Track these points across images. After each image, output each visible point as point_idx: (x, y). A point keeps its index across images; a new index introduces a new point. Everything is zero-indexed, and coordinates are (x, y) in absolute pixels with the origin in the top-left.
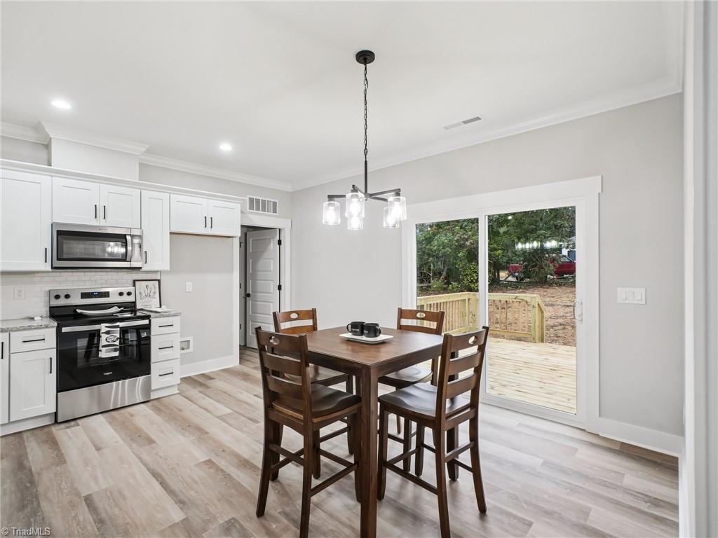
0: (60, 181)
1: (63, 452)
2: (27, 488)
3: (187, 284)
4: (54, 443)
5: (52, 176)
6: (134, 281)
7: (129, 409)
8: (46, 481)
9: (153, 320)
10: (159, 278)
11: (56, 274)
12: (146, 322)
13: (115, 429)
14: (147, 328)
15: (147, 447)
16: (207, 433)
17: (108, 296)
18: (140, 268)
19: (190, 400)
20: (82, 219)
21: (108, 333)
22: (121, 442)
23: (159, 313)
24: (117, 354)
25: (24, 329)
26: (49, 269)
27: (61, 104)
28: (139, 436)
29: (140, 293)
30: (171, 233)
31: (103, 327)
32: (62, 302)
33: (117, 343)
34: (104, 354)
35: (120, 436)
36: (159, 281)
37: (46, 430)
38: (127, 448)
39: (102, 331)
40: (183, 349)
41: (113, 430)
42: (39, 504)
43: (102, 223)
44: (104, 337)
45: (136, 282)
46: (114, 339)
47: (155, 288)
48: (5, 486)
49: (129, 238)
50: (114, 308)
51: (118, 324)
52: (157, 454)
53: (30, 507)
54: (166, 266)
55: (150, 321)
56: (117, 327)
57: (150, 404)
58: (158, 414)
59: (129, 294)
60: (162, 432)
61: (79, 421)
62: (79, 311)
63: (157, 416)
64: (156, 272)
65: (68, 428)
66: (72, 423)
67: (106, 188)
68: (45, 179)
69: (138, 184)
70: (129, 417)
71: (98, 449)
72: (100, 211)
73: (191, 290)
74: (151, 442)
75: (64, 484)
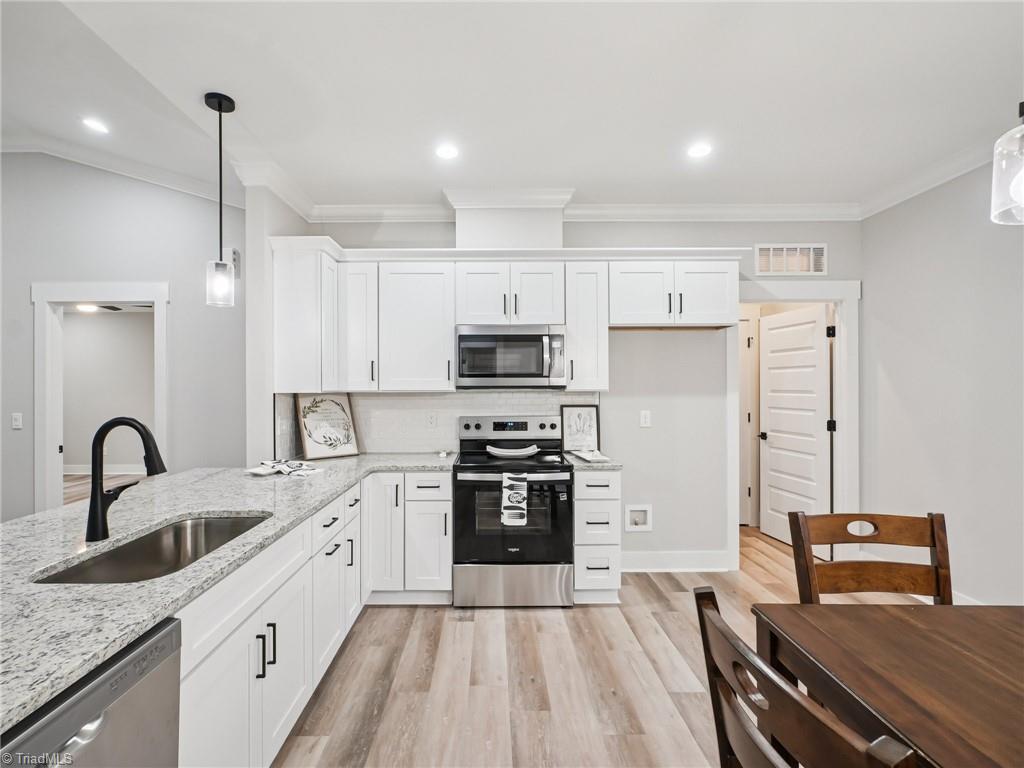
0: (464, 266)
1: (436, 665)
2: (372, 716)
3: (643, 412)
4: (434, 639)
5: (455, 262)
6: (562, 407)
7: (540, 613)
8: (396, 708)
9: (577, 475)
10: (597, 403)
11: (457, 396)
12: (566, 476)
13: (508, 649)
14: (569, 486)
15: (534, 713)
16: (641, 732)
17: (526, 429)
18: (564, 387)
19: (633, 630)
20: (490, 317)
21: (511, 487)
22: (505, 682)
23: (589, 462)
24: (523, 522)
25: (423, 469)
26: (454, 389)
27: (447, 152)
28: (533, 681)
29: (570, 426)
30: (611, 328)
31: (506, 478)
32: (473, 434)
33: (524, 505)
34: (508, 519)
35: (510, 665)
36: (597, 407)
37: (440, 613)
38: (506, 697)
39: (504, 485)
40: (636, 524)
41: (504, 650)
42: (365, 760)
43: (515, 321)
44: (506, 493)
45: (564, 409)
46: (520, 499)
47: (591, 419)
48: (357, 700)
49: (546, 340)
50: (531, 448)
51: (525, 475)
52: (541, 741)
53: (354, 761)
54: (602, 384)
55: (572, 476)
56: (524, 480)
57: (570, 612)
58: (575, 642)
59: (553, 426)
60: (568, 689)
61: (478, 613)
62: (490, 449)
63: (572, 646)
64: (592, 393)
65: (461, 619)
66: (469, 613)
67: (519, 266)
68: (446, 267)
69: (562, 253)
70: (535, 629)
71: (473, 682)
72: (510, 303)
73: (649, 425)
74: (544, 705)
75: (406, 735)
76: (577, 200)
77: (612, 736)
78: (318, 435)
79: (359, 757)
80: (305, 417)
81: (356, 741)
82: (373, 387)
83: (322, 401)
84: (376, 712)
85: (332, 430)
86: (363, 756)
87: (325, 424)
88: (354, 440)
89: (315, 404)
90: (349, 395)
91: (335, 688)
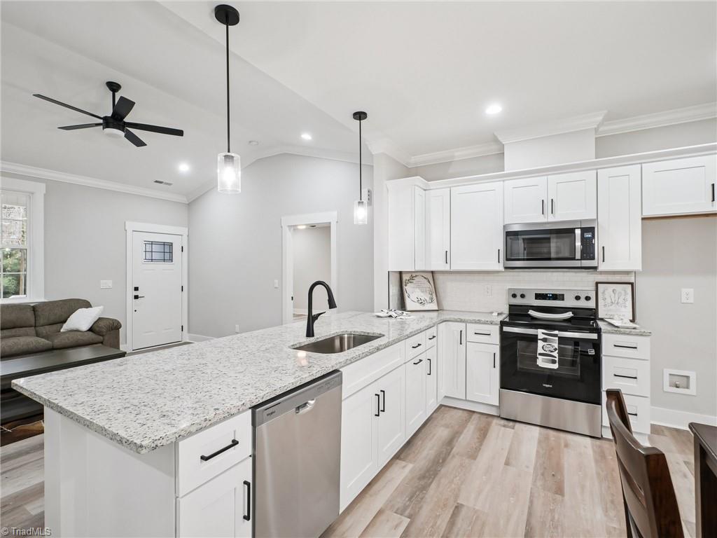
0: (510, 183)
1: (482, 447)
2: (438, 462)
3: (684, 291)
4: (483, 433)
5: (504, 181)
6: (597, 284)
7: (570, 437)
8: (453, 463)
9: (604, 336)
10: (632, 281)
11: (506, 274)
12: (594, 336)
13: (537, 452)
14: (597, 345)
15: (549, 494)
17: (563, 300)
18: (595, 268)
20: (528, 216)
21: (545, 340)
22: (531, 470)
23: (617, 327)
24: (556, 366)
25: (479, 322)
26: (502, 269)
27: (494, 110)
28: (553, 475)
29: (604, 299)
30: (643, 219)
31: (540, 333)
32: (518, 301)
33: (555, 354)
34: (542, 362)
35: (537, 462)
36: (632, 284)
37: (490, 419)
38: (530, 479)
39: (539, 338)
40: (677, 387)
41: (535, 449)
42: (431, 483)
43: (551, 219)
44: (540, 344)
45: (599, 285)
46: (552, 349)
47: (626, 293)
48: (431, 452)
49: (578, 232)
50: (568, 313)
51: (556, 332)
52: (552, 511)
53: (425, 481)
54: (637, 266)
55: (600, 336)
56: (556, 335)
57: (598, 442)
58: (596, 461)
59: (588, 298)
60: (583, 487)
61: (517, 425)
62: (531, 312)
63: (593, 464)
64: (628, 273)
65: (504, 426)
66: (511, 424)
67: (553, 178)
68: (497, 185)
69: (594, 164)
70: (563, 445)
71: (507, 463)
72: (547, 205)
73: (691, 301)
74: (559, 490)
75: (458, 478)
76: (609, 118)
77: (615, 528)
78: (414, 297)
79: (429, 480)
80: (406, 285)
81: (428, 471)
82: (447, 268)
83: (416, 276)
84: (441, 461)
85: (422, 294)
86: (431, 480)
87: (418, 290)
88: (435, 301)
89: (412, 278)
90: (432, 272)
91: (418, 442)
